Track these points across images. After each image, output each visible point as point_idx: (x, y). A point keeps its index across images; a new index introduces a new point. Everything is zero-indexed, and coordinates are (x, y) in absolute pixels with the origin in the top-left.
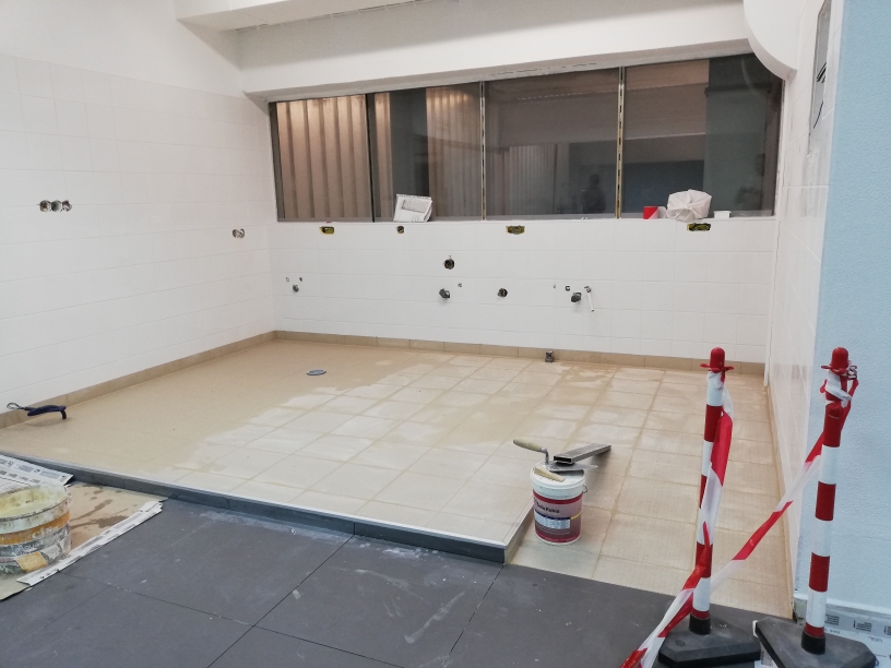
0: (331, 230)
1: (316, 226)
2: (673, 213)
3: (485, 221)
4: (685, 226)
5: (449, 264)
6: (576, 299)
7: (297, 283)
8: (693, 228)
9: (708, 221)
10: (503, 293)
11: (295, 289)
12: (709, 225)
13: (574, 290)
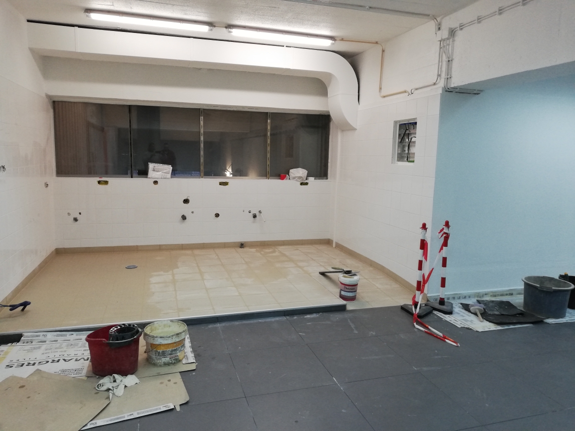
0: (106, 183)
1: (95, 180)
2: (294, 178)
3: (203, 179)
4: (299, 183)
5: (186, 201)
6: (255, 216)
7: (77, 216)
8: (302, 184)
9: (306, 181)
10: (217, 215)
11: (76, 220)
12: (308, 183)
13: (253, 212)
